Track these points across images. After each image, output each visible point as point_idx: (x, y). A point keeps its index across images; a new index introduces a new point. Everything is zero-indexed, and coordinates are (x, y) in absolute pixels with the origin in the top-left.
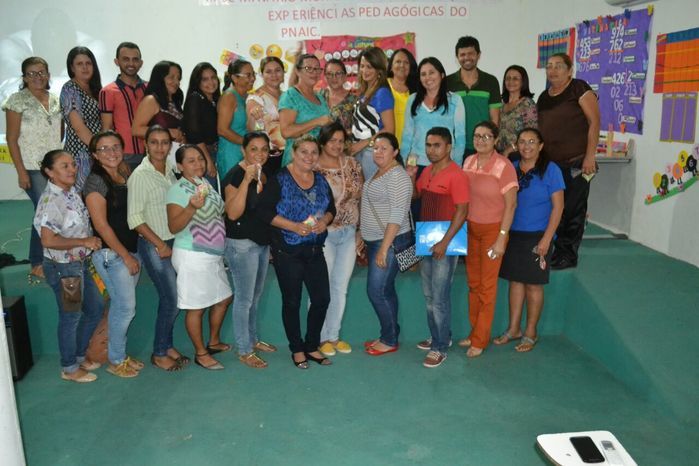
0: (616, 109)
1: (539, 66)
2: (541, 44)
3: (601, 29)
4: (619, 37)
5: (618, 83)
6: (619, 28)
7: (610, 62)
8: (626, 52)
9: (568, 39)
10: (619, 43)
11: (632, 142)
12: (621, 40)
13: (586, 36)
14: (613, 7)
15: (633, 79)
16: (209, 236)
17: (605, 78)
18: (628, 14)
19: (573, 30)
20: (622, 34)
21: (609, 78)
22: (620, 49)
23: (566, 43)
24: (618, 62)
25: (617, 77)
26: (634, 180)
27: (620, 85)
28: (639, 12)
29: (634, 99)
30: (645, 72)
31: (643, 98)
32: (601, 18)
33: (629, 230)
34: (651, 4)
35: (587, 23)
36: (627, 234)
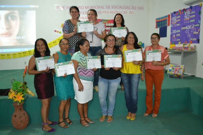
0: (188, 37)
1: (156, 28)
2: (157, 21)
3: (180, 13)
4: (188, 15)
6: (188, 12)
7: (185, 23)
8: (191, 19)
9: (167, 18)
11: (195, 46)
12: (189, 16)
13: (175, 16)
14: (186, 6)
15: (194, 27)
16: (85, 73)
17: (183, 28)
18: (191, 8)
19: (169, 16)
20: (189, 14)
21: (185, 28)
22: (188, 18)
23: (167, 20)
24: (188, 22)
25: (188, 27)
26: (197, 58)
27: (189, 29)
28: (196, 6)
29: (195, 33)
30: (200, 24)
31: (199, 32)
32: (180, 11)
33: (195, 73)
34: (201, 3)
35: (175, 13)
36: (195, 75)
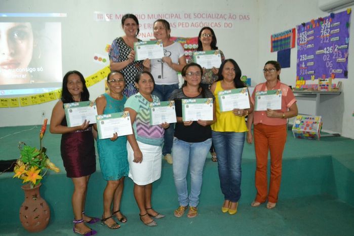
0: (327, 67)
1: (272, 51)
2: (273, 40)
3: (314, 26)
4: (327, 28)
5: (328, 52)
6: (326, 24)
7: (322, 42)
8: (332, 36)
9: (291, 34)
10: (327, 32)
11: (340, 83)
12: (329, 30)
13: (304, 31)
14: (324, 12)
15: (339, 49)
16: (149, 132)
17: (318, 51)
18: (332, 16)
19: (294, 30)
20: (329, 27)
21: (321, 51)
22: (328, 34)
23: (290, 37)
24: (328, 41)
25: (327, 50)
26: (343, 103)
27: (330, 54)
28: (341, 14)
29: (340, 60)
30: (348, 44)
31: (347, 58)
32: (313, 21)
33: (341, 131)
34: (349, 8)
35: (304, 25)
36: (340, 134)
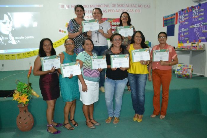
0: (197, 35)
1: (164, 26)
2: (164, 19)
3: (189, 11)
4: (196, 13)
5: (197, 27)
6: (196, 10)
7: (193, 21)
8: (199, 17)
9: (175, 16)
10: (197, 14)
11: (204, 45)
13: (183, 14)
14: (195, 3)
15: (203, 25)
16: (90, 73)
17: (191, 26)
18: (200, 5)
19: (177, 14)
20: (198, 11)
21: (193, 26)
22: (197, 16)
23: (174, 18)
24: (197, 20)
25: (196, 25)
26: (206, 57)
27: (198, 27)
28: (205, 4)
29: (204, 31)
32: (188, 8)
35: (183, 10)
36: (204, 75)
